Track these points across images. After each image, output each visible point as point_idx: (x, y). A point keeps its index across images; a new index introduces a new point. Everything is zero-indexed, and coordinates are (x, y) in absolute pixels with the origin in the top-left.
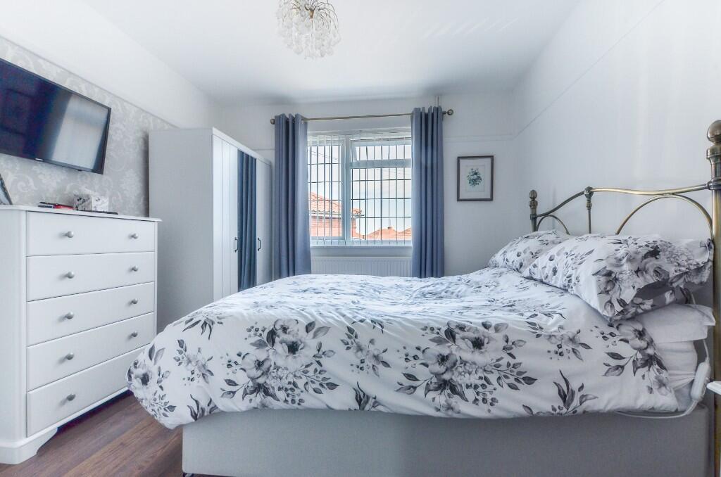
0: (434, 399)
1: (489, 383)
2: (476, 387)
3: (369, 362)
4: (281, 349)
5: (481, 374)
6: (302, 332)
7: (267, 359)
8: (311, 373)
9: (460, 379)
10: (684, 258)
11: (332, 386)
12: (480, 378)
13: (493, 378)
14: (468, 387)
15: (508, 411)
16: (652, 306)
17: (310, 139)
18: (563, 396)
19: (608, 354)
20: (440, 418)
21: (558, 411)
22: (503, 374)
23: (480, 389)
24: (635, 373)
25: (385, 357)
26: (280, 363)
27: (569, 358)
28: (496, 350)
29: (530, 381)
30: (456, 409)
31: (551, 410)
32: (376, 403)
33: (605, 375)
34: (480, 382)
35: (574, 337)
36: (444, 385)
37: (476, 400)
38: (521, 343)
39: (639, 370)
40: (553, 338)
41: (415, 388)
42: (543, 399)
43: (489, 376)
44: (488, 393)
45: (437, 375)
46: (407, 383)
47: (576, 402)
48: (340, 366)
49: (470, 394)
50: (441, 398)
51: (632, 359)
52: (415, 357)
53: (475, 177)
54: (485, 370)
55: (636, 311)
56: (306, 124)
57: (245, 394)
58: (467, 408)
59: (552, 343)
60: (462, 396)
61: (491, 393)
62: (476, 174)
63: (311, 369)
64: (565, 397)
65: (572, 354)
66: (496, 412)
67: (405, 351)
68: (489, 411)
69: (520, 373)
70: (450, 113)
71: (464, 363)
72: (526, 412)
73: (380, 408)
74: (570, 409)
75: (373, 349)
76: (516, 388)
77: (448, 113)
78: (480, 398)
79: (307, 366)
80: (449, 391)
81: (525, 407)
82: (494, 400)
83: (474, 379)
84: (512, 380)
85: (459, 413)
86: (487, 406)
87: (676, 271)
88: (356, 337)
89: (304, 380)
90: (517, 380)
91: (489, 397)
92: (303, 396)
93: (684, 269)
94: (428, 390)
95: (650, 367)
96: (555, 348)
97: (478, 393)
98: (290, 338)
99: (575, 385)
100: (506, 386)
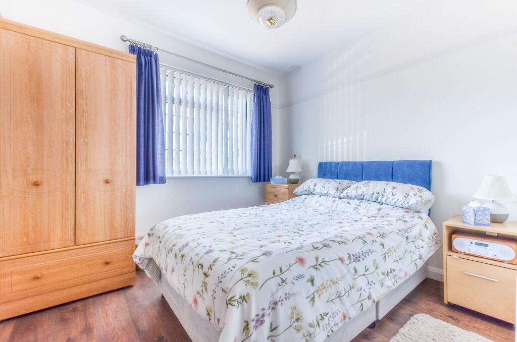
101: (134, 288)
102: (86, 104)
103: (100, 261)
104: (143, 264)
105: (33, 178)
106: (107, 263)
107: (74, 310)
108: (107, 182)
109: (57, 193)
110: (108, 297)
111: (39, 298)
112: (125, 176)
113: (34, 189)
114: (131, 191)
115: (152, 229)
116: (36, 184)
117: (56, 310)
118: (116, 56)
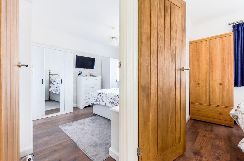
0: (111, 105)
3: (107, 98)
6: (102, 94)
9: (115, 102)
11: (103, 102)
26: (99, 98)
36: (113, 103)
46: (110, 102)
48: (104, 99)
54: (118, 101)
60: (115, 104)
63: (101, 99)
67: (111, 98)
71: (116, 100)
88: (107, 95)
92: (100, 103)
101: (233, 129)
102: (213, 57)
103: (218, 112)
104: (234, 118)
105: (198, 82)
106: (221, 114)
107: (209, 125)
108: (220, 84)
109: (204, 87)
110: (221, 127)
111: (199, 117)
112: (228, 82)
113: (198, 85)
114: (231, 88)
115: (239, 105)
116: (198, 84)
117: (203, 123)
118: (223, 36)
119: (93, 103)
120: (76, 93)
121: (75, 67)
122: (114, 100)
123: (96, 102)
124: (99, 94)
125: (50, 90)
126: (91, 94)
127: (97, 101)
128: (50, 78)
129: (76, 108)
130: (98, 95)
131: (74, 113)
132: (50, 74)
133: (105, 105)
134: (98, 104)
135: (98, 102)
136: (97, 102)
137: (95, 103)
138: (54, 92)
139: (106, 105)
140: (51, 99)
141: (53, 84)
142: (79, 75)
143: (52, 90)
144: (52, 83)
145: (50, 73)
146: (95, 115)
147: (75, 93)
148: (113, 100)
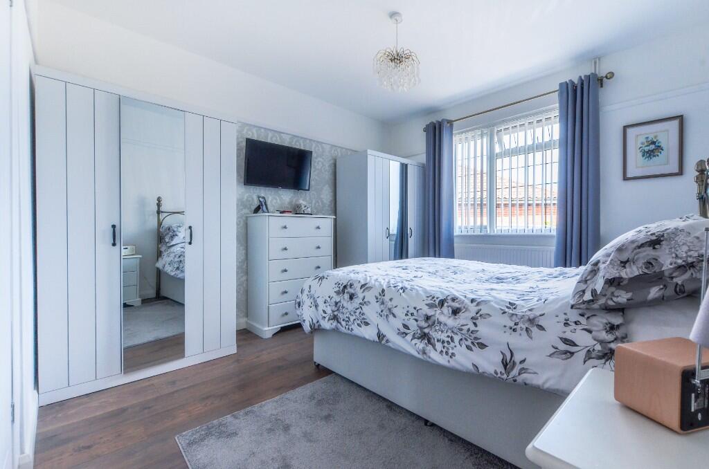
0: (416, 344)
1: (453, 341)
2: (443, 342)
3: (385, 313)
4: (346, 296)
5: (450, 334)
6: (358, 289)
7: (340, 302)
8: (357, 314)
9: (435, 335)
10: (685, 248)
11: (367, 324)
12: (448, 336)
13: (457, 338)
14: (438, 341)
15: (462, 365)
16: (628, 300)
17: (456, 139)
18: (505, 364)
19: (561, 338)
20: (419, 359)
21: (499, 375)
22: (464, 337)
23: (446, 344)
24: (585, 362)
25: (394, 311)
26: (345, 305)
27: (520, 334)
28: (466, 318)
29: (482, 346)
30: (428, 354)
31: (493, 373)
32: (387, 341)
33: (550, 356)
34: (446, 339)
35: (534, 319)
36: (424, 336)
37: (442, 351)
38: (487, 316)
39: (591, 360)
40: (515, 316)
41: (406, 334)
42: (489, 362)
43: (455, 337)
44: (450, 348)
45: (421, 328)
46: (403, 330)
47: (515, 372)
48: (371, 312)
49: (439, 346)
50: (421, 345)
51: (588, 348)
52: (412, 314)
53: (652, 147)
54: (453, 332)
55: (606, 302)
56: (452, 126)
57: (329, 320)
58: (435, 356)
59: (512, 320)
60: (434, 346)
61: (453, 348)
62: (653, 143)
63: (358, 311)
64: (507, 364)
65: (524, 332)
66: (453, 364)
67: (408, 309)
68: (449, 361)
69: (476, 338)
70: (611, 75)
71: (440, 323)
72: (473, 370)
73: (390, 344)
74: (510, 377)
75: (390, 304)
76: (471, 350)
77: (606, 77)
78: (444, 350)
79: (356, 309)
80: (426, 341)
81: (474, 365)
82: (453, 354)
83: (443, 337)
84: (469, 343)
85: (430, 357)
86: (447, 358)
87: (671, 264)
88: (384, 296)
89: (354, 317)
90: (473, 343)
91: (451, 351)
92: (353, 326)
93: (680, 261)
94: (414, 338)
95: (607, 360)
96: (512, 324)
97: (444, 347)
98: (352, 291)
99: (517, 358)
100: (464, 346)
119: (317, 325)
120: (244, 278)
121: (242, 180)
122: (430, 322)
123: (331, 321)
124: (345, 287)
125: (159, 265)
126: (307, 289)
127: (335, 318)
128: (160, 224)
129: (245, 335)
130: (338, 293)
131: (238, 361)
132: (159, 212)
133: (377, 339)
134: (343, 330)
135: (344, 323)
136: (335, 323)
137: (327, 325)
138: (172, 274)
139: (383, 342)
140: (164, 293)
141: (168, 245)
142: (257, 210)
143: (166, 264)
144: (167, 240)
145: (159, 205)
146: (322, 372)
147: (242, 277)
148: (424, 324)
